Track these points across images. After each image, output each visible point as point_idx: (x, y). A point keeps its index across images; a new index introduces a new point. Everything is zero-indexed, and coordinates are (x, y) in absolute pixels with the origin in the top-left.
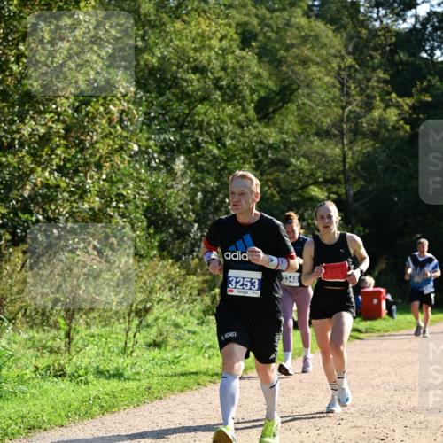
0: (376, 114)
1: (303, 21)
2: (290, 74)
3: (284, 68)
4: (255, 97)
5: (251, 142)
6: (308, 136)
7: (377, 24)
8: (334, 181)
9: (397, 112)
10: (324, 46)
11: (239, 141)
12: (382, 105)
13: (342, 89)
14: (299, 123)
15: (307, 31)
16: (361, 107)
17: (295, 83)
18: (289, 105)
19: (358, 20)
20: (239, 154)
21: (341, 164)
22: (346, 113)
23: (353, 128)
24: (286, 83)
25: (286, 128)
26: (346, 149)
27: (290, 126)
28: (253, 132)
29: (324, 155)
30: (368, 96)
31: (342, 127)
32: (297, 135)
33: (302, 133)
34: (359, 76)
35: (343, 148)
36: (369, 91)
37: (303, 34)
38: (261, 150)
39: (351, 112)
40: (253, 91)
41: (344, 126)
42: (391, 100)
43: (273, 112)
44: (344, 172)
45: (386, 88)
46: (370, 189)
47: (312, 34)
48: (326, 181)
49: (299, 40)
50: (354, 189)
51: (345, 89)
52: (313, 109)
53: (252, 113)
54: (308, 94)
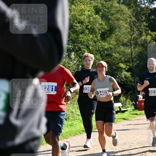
0: (143, 38)
1: (117, 5)
2: (113, 24)
3: (111, 22)
4: (100, 32)
5: (99, 48)
6: (119, 46)
7: (144, 6)
8: (128, 62)
9: (150, 37)
10: (125, 14)
11: (95, 48)
12: (145, 35)
13: (131, 29)
14: (116, 41)
15: (119, 8)
16: (138, 35)
17: (115, 27)
18: (112, 35)
19: (137, 4)
20: (95, 52)
21: (131, 55)
22: (133, 37)
23: (135, 43)
24: (112, 27)
25: (111, 43)
26: (132, 50)
27: (113, 42)
28: (100, 44)
29: (125, 52)
30: (140, 31)
31: (131, 42)
32: (115, 45)
33: (117, 45)
34: (137, 24)
35: (131, 50)
36: (141, 30)
37: (117, 9)
38: (102, 51)
39: (134, 37)
40: (99, 30)
41: (132, 42)
42: (148, 33)
43: (107, 37)
44: (132, 58)
45: (146, 28)
46: (141, 64)
47: (121, 9)
48: (125, 62)
49: (116, 12)
50: (135, 64)
51: (132, 29)
52: (121, 36)
53: (99, 38)
54: (119, 31)
